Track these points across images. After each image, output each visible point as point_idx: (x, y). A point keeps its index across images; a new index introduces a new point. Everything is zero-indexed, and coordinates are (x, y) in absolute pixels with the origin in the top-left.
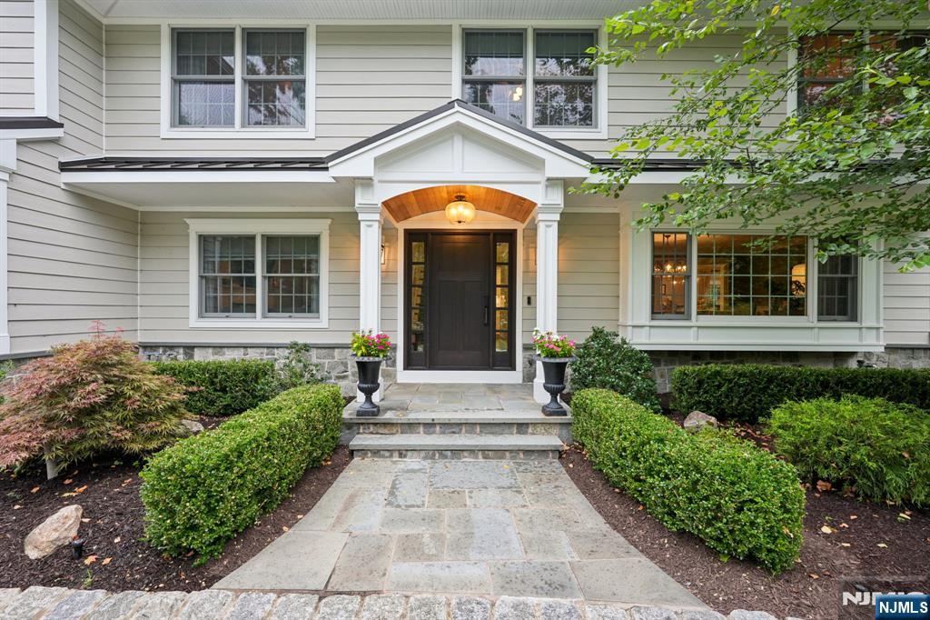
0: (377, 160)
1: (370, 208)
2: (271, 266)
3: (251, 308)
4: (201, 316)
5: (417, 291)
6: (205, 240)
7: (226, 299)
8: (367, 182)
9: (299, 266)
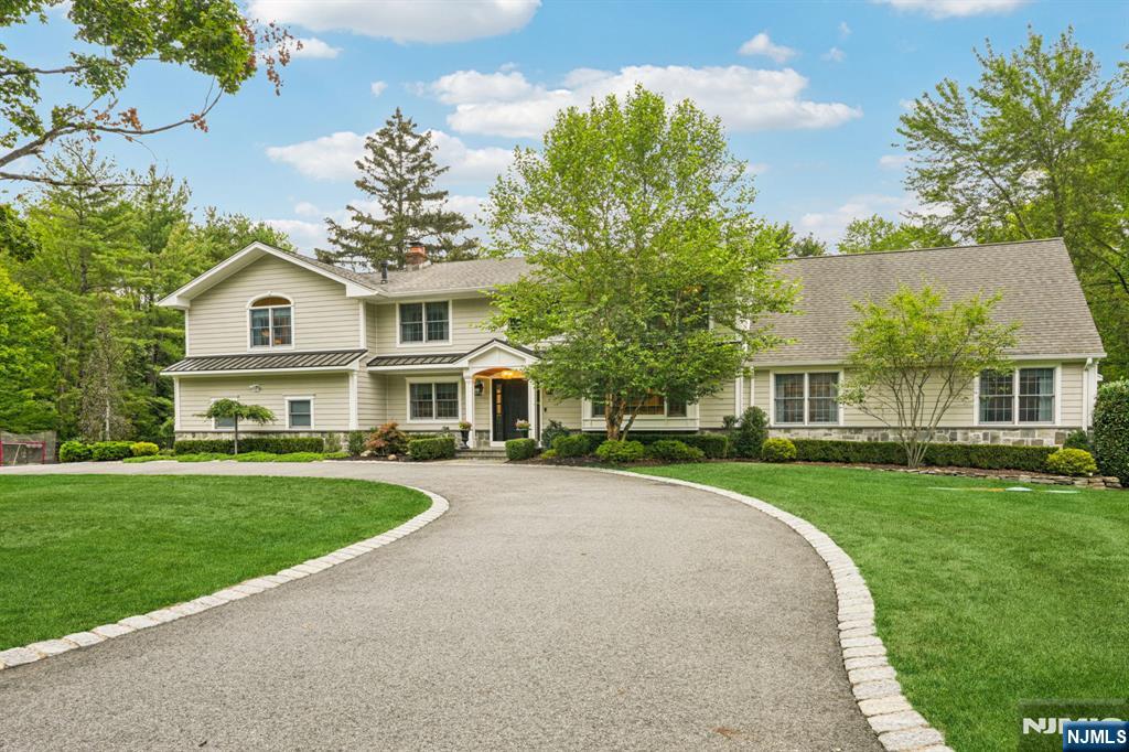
0: (470, 361)
1: (469, 378)
2: (438, 396)
3: (431, 415)
4: (411, 418)
5: (499, 407)
6: (412, 386)
7: (421, 411)
8: (467, 369)
9: (450, 396)
